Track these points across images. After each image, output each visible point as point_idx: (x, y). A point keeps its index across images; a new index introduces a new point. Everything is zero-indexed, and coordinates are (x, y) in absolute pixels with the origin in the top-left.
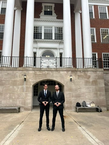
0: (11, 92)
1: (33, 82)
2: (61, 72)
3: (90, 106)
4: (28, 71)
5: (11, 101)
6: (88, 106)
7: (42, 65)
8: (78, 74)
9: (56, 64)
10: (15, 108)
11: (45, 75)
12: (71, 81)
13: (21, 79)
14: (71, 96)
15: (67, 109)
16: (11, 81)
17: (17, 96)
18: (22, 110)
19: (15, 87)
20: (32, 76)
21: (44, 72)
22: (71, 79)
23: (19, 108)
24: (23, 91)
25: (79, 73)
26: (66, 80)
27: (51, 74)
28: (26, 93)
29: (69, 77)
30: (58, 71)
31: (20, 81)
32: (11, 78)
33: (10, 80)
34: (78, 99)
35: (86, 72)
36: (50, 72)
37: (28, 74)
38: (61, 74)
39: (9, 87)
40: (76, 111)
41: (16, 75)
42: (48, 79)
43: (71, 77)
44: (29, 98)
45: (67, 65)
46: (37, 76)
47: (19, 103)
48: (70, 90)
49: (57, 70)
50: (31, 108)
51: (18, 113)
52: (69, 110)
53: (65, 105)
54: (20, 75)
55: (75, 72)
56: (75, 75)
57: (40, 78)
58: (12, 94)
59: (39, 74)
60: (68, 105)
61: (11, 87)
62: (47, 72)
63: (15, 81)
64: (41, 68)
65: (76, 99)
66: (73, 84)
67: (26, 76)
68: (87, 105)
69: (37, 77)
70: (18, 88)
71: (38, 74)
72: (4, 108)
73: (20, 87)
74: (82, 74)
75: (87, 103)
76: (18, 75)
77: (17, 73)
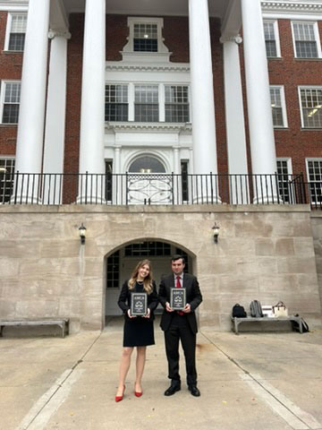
0: (41, 277)
1: (104, 246)
2: (188, 217)
3: (273, 316)
4: (90, 215)
5: (43, 302)
6: (266, 315)
7: (131, 198)
8: (236, 222)
9: (173, 192)
10: (56, 322)
11: (140, 225)
12: (216, 241)
13: (71, 237)
14: (217, 287)
15: (205, 325)
16: (41, 246)
17: (59, 289)
18: (74, 327)
19: (54, 262)
20: (103, 231)
21: (136, 218)
22: (216, 236)
23: (67, 324)
24: (78, 274)
25: (238, 219)
26: (201, 239)
27: (158, 222)
28: (86, 278)
29: (210, 230)
30: (176, 213)
31: (68, 244)
32: (42, 237)
33: (38, 241)
34: (239, 294)
35: (260, 216)
36: (155, 217)
37: (91, 222)
38: (186, 221)
39: (37, 261)
40: (233, 331)
41: (56, 226)
42: (147, 236)
43: (216, 231)
44: (95, 293)
45: (205, 195)
46: (116, 228)
47: (64, 310)
48: (215, 268)
49: (173, 211)
50: (101, 323)
51: (64, 337)
52: (210, 326)
53: (200, 312)
54: (69, 226)
55: (228, 216)
56: (228, 225)
57: (126, 233)
58: (45, 283)
59: (123, 224)
60: (210, 312)
61: (43, 262)
62: (144, 217)
63: (55, 245)
64: (127, 206)
65: (232, 296)
66: (221, 249)
67: (84, 228)
68: (264, 312)
69: (118, 233)
70: (63, 266)
71: (119, 224)
72: (23, 323)
73: (69, 260)
74: (249, 221)
75: (263, 307)
76: (63, 226)
77: (60, 222)
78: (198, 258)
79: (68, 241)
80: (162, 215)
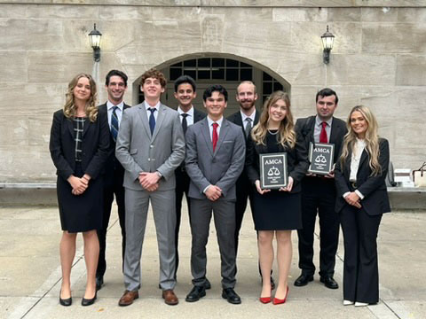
0: (31, 113)
1: (134, 66)
2: (279, 16)
3: (411, 185)
4: (106, 9)
5: (36, 153)
6: (400, 183)
8: (365, 25)
11: (195, 31)
12: (327, 60)
13: (77, 49)
16: (27, 62)
19: (50, 91)
20: (130, 39)
21: (188, 17)
22: (327, 51)
25: (369, 20)
26: (302, 57)
27: (226, 25)
29: (317, 39)
30: (261, 7)
31: (72, 60)
32: (26, 46)
33: (22, 54)
35: (409, 15)
36: (221, 15)
37: (110, 22)
38: (276, 23)
39: (22, 87)
41: (50, 28)
42: (207, 50)
43: (328, 42)
46: (152, 33)
49: (253, 4)
54: (72, 29)
55: (352, 14)
56: (351, 31)
57: (170, 43)
58: (38, 123)
59: (165, 26)
61: (32, 89)
62: (201, 15)
63: (50, 60)
66: (334, 74)
67: (99, 34)
68: (397, 179)
69: (155, 42)
71: (157, 27)
74: (389, 25)
75: (396, 171)
76: (61, 28)
77: (56, 21)
78: (292, 89)
79: (73, 55)
80: (234, 11)
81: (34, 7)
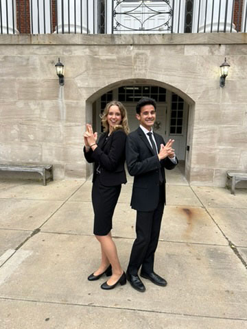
0: (21, 121)
1: (87, 88)
2: (189, 51)
4: (68, 48)
5: (25, 147)
7: (118, 24)
9: (173, 15)
10: (36, 169)
11: (128, 63)
12: (223, 84)
13: (49, 77)
14: (216, 140)
15: (196, 180)
16: (17, 86)
17: (40, 134)
18: (58, 174)
19: (32, 105)
20: (84, 69)
21: (124, 52)
22: (224, 77)
23: (50, 171)
24: (59, 120)
26: (205, 82)
27: (151, 58)
28: (68, 124)
29: (217, 68)
30: (176, 45)
31: (46, 84)
32: (16, 75)
33: (14, 80)
36: (147, 51)
37: (70, 58)
38: (187, 56)
39: (15, 103)
40: (228, 187)
41: (30, 62)
43: (225, 70)
44: (78, 141)
45: (216, 20)
46: (98, 65)
47: (48, 156)
48: (216, 117)
49: (171, 42)
50: (85, 171)
51: (46, 185)
52: (202, 181)
53: (192, 166)
54: (45, 63)
55: (244, 49)
56: (242, 62)
57: (111, 72)
58: (25, 127)
59: (108, 60)
60: (204, 166)
61: (20, 104)
62: (133, 51)
63: (31, 85)
64: (112, 36)
65: (231, 150)
66: (227, 94)
67: (61, 65)
69: (101, 71)
70: (42, 109)
71: (102, 61)
73: (48, 104)
76: (38, 61)
77: (35, 57)
78: (196, 105)
79: (47, 81)
80: (157, 48)
81: (20, 47)
